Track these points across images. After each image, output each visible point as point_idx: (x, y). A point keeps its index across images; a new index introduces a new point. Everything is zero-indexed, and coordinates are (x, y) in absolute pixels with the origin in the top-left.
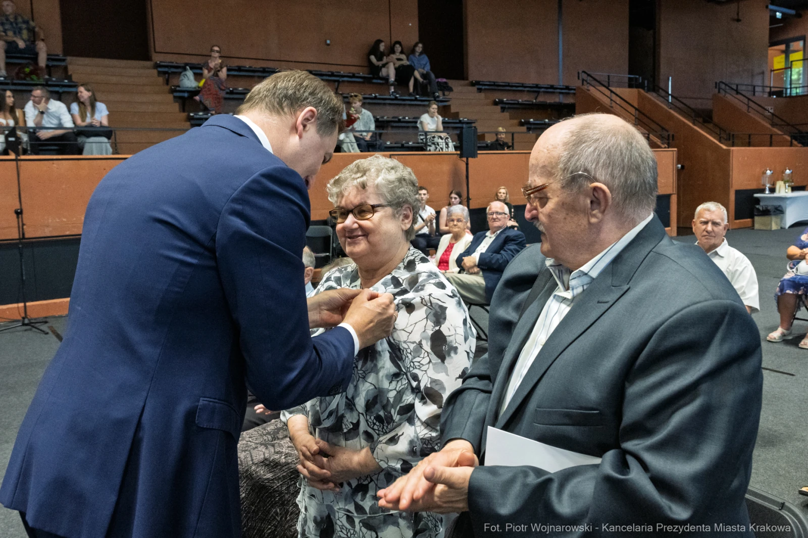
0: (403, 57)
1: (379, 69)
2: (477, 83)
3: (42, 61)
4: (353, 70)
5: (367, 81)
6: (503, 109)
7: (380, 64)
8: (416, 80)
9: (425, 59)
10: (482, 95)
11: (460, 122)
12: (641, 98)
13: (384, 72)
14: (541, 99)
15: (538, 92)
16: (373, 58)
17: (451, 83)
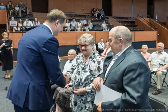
0: (99, 12)
1: (94, 14)
2: (114, 17)
3: (28, 13)
4: (89, 14)
5: (91, 17)
6: (120, 22)
7: (94, 13)
8: (101, 16)
9: (103, 12)
10: (115, 20)
11: (111, 25)
12: (150, 20)
13: (95, 15)
14: (128, 20)
15: (127, 19)
16: (93, 12)
17: (109, 17)
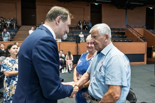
12: (144, 30)
15: (120, 30)
